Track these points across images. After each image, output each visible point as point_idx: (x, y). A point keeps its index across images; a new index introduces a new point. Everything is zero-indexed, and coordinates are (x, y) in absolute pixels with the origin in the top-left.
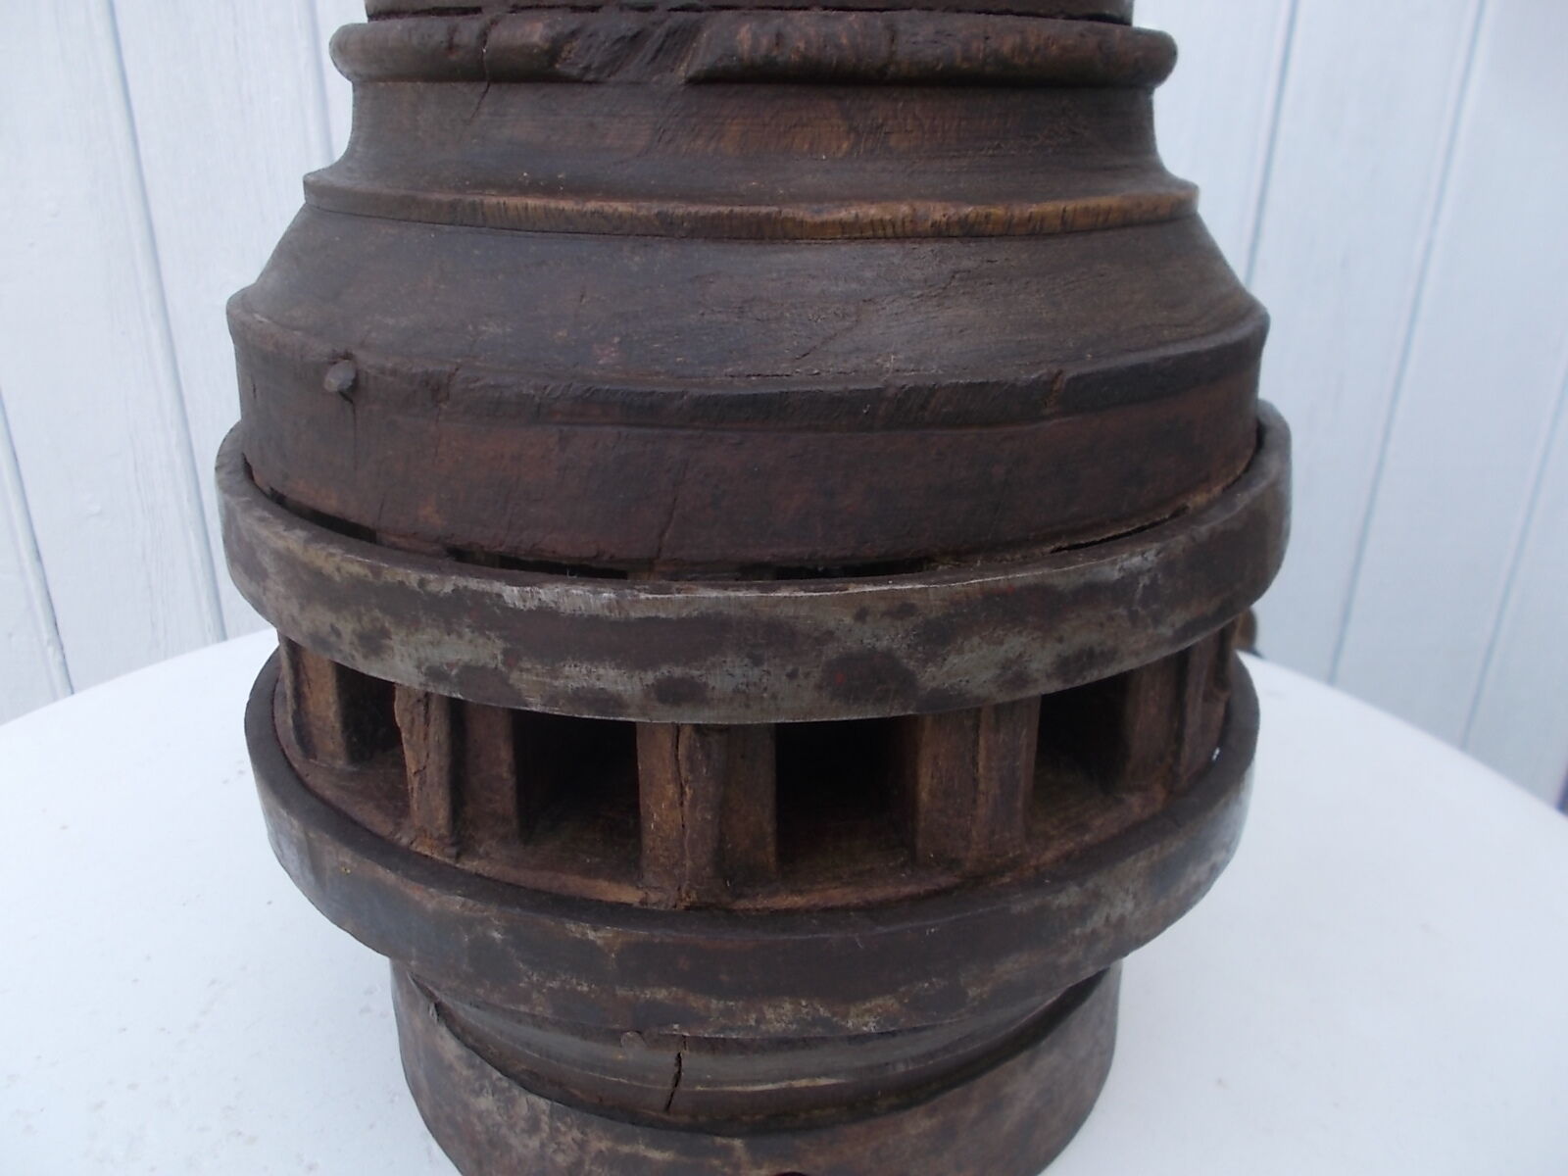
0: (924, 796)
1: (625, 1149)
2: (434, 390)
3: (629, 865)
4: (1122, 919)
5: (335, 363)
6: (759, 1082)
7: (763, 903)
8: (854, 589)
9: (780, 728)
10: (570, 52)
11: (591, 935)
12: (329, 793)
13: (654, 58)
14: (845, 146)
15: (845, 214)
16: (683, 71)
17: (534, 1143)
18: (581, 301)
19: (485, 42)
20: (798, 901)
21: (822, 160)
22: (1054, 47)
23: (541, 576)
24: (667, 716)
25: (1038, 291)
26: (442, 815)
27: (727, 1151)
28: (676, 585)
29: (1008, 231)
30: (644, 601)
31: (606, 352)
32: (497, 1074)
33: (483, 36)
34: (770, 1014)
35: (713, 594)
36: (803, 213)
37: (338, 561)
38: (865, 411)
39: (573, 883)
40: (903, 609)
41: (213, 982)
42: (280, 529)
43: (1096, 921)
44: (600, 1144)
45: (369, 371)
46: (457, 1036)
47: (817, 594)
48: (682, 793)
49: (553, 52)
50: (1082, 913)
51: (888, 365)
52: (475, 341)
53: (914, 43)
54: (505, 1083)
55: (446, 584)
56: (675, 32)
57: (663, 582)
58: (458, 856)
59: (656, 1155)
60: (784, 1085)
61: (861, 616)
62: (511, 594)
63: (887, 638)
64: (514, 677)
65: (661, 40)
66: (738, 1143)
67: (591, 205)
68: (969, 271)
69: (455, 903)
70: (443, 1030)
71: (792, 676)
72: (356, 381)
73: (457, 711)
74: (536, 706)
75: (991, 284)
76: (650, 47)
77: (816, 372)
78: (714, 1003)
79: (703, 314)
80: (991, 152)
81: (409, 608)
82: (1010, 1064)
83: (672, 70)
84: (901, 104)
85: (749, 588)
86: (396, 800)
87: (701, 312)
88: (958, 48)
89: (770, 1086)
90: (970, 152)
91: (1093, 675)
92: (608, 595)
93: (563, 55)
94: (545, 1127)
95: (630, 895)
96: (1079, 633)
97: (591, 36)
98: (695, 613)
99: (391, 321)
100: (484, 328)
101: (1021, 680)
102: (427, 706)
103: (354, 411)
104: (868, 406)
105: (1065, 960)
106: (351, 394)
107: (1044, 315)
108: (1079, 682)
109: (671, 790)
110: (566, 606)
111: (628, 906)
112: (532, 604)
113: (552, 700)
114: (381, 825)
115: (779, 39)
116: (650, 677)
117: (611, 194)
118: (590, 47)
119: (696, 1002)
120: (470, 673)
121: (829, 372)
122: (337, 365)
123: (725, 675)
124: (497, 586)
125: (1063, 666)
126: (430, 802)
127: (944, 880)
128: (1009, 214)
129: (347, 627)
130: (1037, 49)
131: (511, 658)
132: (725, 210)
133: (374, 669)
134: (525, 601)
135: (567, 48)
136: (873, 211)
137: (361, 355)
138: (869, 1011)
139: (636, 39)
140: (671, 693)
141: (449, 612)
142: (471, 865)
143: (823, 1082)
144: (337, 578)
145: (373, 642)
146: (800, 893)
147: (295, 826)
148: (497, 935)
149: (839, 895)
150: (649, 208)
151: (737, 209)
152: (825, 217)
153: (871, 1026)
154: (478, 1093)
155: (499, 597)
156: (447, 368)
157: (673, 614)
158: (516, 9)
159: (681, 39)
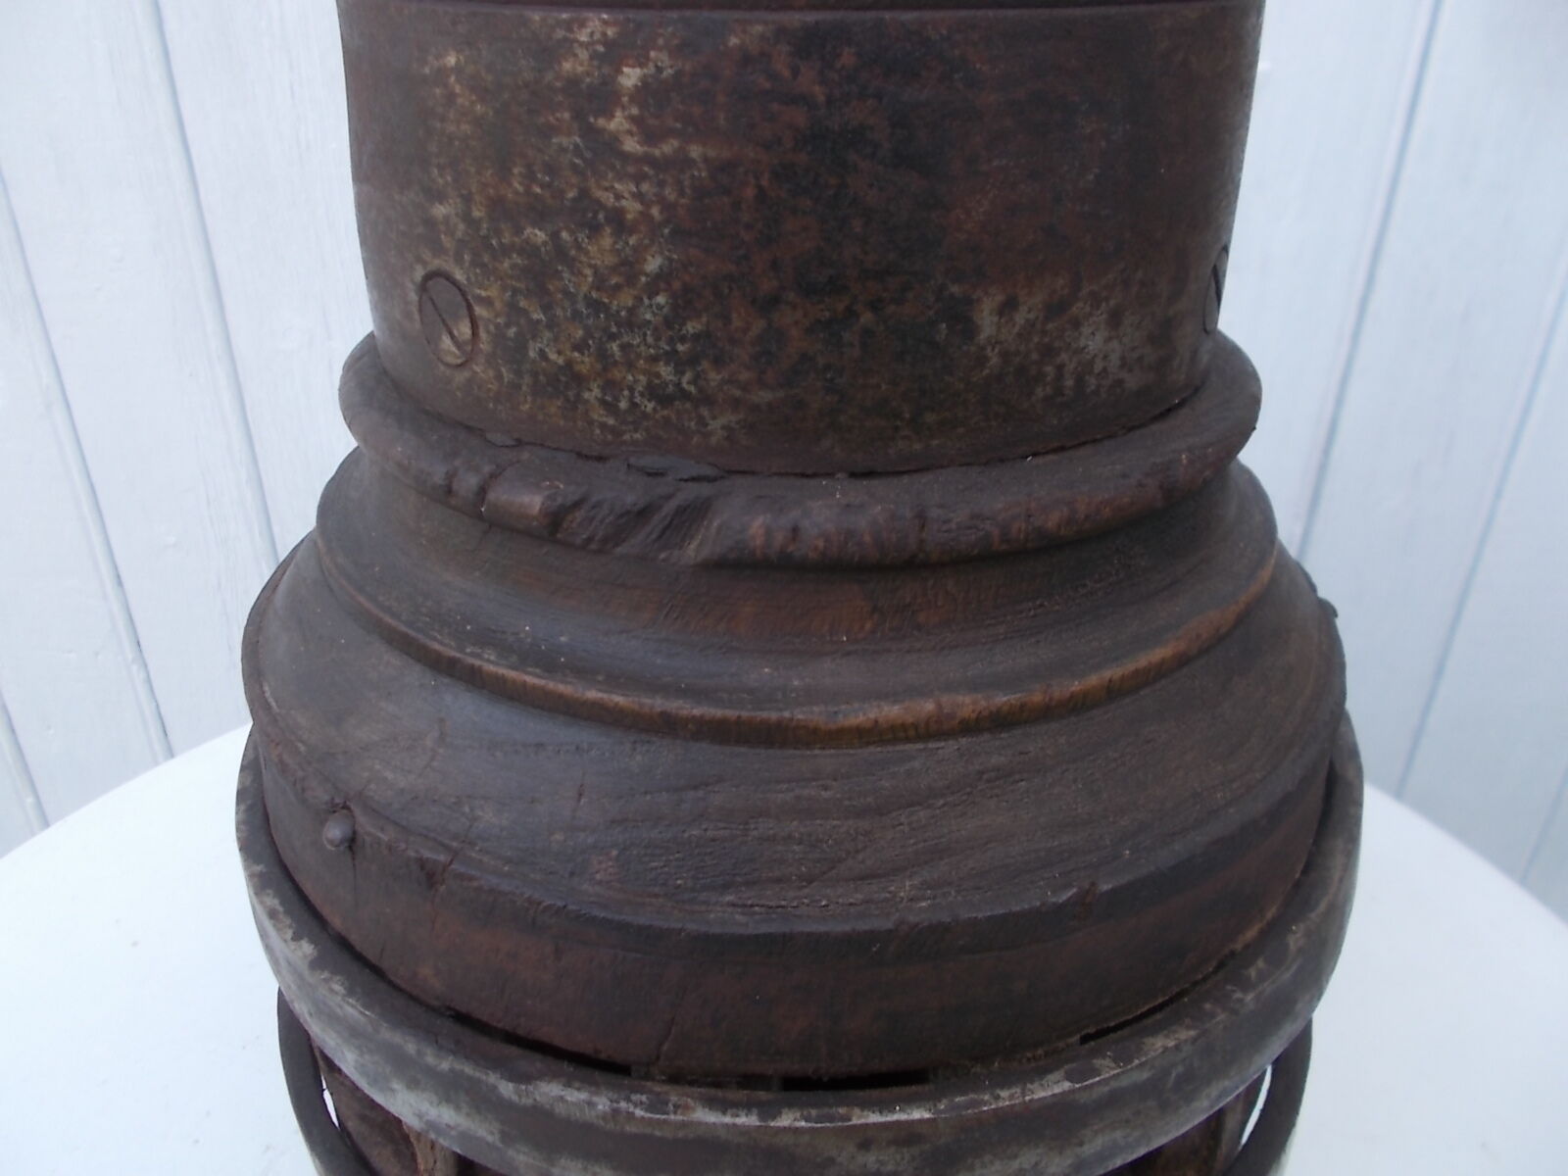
2: (429, 873)
5: (334, 812)
10: (572, 522)
13: (660, 537)
14: (868, 626)
15: (861, 717)
16: (694, 550)
18: (579, 801)
19: (483, 499)
21: (843, 641)
22: (1107, 510)
25: (1075, 781)
28: (674, 1096)
29: (1045, 714)
31: (604, 866)
33: (482, 491)
38: (874, 949)
41: (268, 1148)
45: (366, 837)
47: (819, 1125)
49: (555, 521)
51: (902, 894)
52: (471, 826)
53: (946, 531)
56: (685, 510)
57: (662, 1088)
61: (864, 1147)
62: (507, 1088)
63: (892, 1163)
65: (669, 519)
68: (998, 770)
72: (353, 840)
73: (456, 1156)
75: (1022, 780)
76: (657, 521)
77: (823, 903)
79: (706, 830)
80: (1032, 613)
81: (413, 1071)
83: (681, 548)
84: (931, 583)
85: (748, 1112)
87: (704, 827)
88: (996, 532)
90: (1009, 618)
93: (565, 525)
97: (594, 507)
98: (691, 1136)
99: (389, 775)
100: (480, 813)
102: (432, 1144)
103: (353, 859)
104: (878, 945)
106: (351, 845)
107: (1080, 810)
110: (564, 1109)
112: (527, 1101)
118: (592, 519)
120: (470, 1140)
121: (837, 903)
122: (336, 814)
124: (495, 1079)
128: (1047, 699)
130: (1087, 517)
132: (732, 713)
134: (520, 1097)
135: (570, 518)
136: (891, 712)
137: (357, 811)
139: (643, 514)
141: (447, 1085)
144: (341, 1014)
145: (376, 1079)
150: (658, 704)
151: (747, 711)
152: (841, 722)
155: (495, 1088)
156: (442, 858)
157: (668, 1134)
158: (519, 443)
159: (692, 515)
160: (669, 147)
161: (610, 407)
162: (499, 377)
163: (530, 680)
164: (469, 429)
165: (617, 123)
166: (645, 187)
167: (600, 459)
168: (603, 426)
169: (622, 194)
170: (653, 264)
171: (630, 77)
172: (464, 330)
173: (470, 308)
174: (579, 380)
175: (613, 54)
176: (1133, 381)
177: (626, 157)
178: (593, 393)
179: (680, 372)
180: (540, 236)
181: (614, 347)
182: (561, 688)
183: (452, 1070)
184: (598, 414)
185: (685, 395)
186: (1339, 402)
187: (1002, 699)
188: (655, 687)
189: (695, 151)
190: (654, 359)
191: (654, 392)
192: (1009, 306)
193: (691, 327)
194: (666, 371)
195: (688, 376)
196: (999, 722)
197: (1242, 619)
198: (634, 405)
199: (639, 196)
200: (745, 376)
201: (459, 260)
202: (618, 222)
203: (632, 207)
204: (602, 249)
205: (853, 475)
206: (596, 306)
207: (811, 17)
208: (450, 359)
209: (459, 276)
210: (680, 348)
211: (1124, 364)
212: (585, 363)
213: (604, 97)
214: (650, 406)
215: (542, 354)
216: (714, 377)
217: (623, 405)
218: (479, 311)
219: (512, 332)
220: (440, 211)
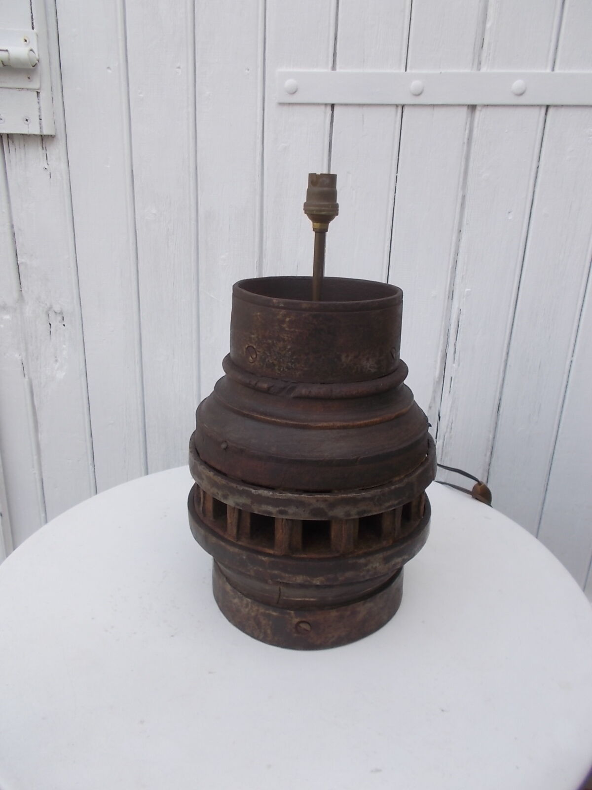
0: (332, 537)
1: (268, 612)
2: (242, 451)
3: (272, 546)
4: (376, 567)
6: (297, 598)
7: (298, 556)
8: (316, 496)
9: (303, 521)
11: (263, 559)
12: (209, 525)
13: (287, 392)
15: (320, 425)
16: (292, 395)
17: (247, 610)
18: (270, 438)
19: (256, 386)
20: (305, 556)
23: (259, 488)
24: (280, 516)
25: (358, 439)
26: (235, 531)
27: (289, 614)
28: (284, 492)
29: (353, 427)
30: (278, 495)
31: (274, 449)
32: (239, 594)
33: (256, 384)
34: (298, 578)
35: (290, 495)
36: (312, 424)
37: (219, 479)
39: (260, 548)
40: (325, 500)
42: (208, 471)
43: (369, 567)
44: (262, 610)
45: (230, 445)
46: (231, 585)
47: (309, 496)
48: (283, 532)
49: (269, 389)
50: (366, 565)
54: (241, 596)
55: (241, 488)
56: (291, 388)
57: (282, 491)
58: (237, 541)
59: (275, 614)
60: (303, 599)
61: (317, 501)
62: (253, 491)
63: (322, 506)
64: (253, 507)
65: (288, 389)
66: (292, 612)
67: (273, 419)
69: (236, 550)
70: (227, 583)
71: (304, 511)
72: (227, 447)
73: (240, 511)
74: (256, 512)
75: (348, 438)
76: (286, 390)
78: (287, 575)
79: (292, 442)
81: (234, 492)
82: (359, 603)
83: (290, 394)
85: (297, 494)
86: (224, 527)
89: (300, 599)
91: (366, 515)
92: (271, 493)
94: (250, 606)
95: (271, 552)
96: (362, 507)
98: (287, 498)
99: (234, 436)
101: (349, 515)
102: (234, 510)
103: (227, 453)
105: (362, 574)
106: (226, 449)
107: (359, 444)
108: (362, 516)
109: (281, 531)
110: (263, 495)
111: (271, 554)
112: (257, 493)
113: (259, 511)
114: (221, 533)
115: (310, 392)
116: (278, 509)
117: (278, 417)
118: (275, 389)
119: (283, 574)
120: (244, 505)
122: (224, 443)
123: (292, 510)
124: (251, 489)
125: (359, 513)
126: (232, 528)
127: (337, 555)
129: (220, 493)
131: (252, 503)
132: (297, 423)
133: (225, 502)
135: (271, 389)
136: (325, 424)
137: (228, 442)
138: (318, 580)
139: (284, 388)
140: (282, 512)
141: (241, 493)
142: (240, 543)
143: (312, 600)
144: (219, 483)
145: (225, 497)
146: (306, 554)
147: (202, 532)
148: (244, 557)
149: (314, 556)
150: (285, 421)
151: (300, 423)
152: (316, 425)
153: (318, 583)
154: (234, 598)
155: (251, 491)
156: (245, 448)
157: (283, 498)
158: (262, 376)
159: (293, 389)
160: (292, 330)
161: (279, 370)
162: (260, 364)
163: (262, 417)
164: (252, 374)
165: (285, 326)
166: (289, 335)
167: (277, 379)
168: (278, 374)
169: (285, 337)
170: (289, 347)
171: (288, 319)
172: (254, 356)
173: (256, 353)
174: (274, 365)
175: (285, 316)
176: (373, 370)
177: (286, 331)
178: (277, 368)
179: (292, 364)
180: (270, 341)
181: (281, 360)
182: (268, 418)
183: (243, 489)
184: (278, 372)
185: (292, 368)
186: (501, 393)
187: (345, 424)
188: (285, 419)
189: (297, 330)
190: (288, 362)
191: (288, 368)
192: (347, 356)
193: (295, 357)
194: (290, 364)
195: (293, 365)
196: (344, 428)
197: (397, 417)
198: (283, 370)
199: (288, 337)
200: (303, 365)
201: (255, 344)
202: (284, 340)
203: (286, 338)
204: (281, 344)
205: (321, 384)
206: (278, 353)
207: (315, 313)
208: (251, 361)
209: (255, 347)
210: (293, 360)
211: (370, 367)
212: (276, 362)
213: (283, 322)
214: (286, 370)
215: (269, 361)
216: (298, 365)
217: (282, 370)
218: (258, 353)
219: (263, 357)
220: (253, 336)
